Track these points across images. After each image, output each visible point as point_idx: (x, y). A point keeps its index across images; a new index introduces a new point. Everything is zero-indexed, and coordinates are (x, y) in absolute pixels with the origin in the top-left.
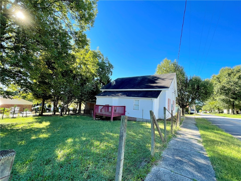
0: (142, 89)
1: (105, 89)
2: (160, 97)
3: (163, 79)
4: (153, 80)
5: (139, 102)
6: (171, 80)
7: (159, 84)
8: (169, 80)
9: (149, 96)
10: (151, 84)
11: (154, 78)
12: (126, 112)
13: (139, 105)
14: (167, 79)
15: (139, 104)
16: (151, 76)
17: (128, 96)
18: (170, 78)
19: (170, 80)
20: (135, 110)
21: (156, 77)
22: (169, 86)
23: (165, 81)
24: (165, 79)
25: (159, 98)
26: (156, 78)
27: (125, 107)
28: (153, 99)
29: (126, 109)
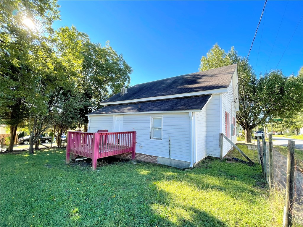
0: (170, 95)
1: (109, 102)
2: (206, 107)
3: (212, 76)
4: (193, 79)
5: (162, 122)
6: (231, 75)
7: (204, 83)
8: (225, 75)
9: (181, 108)
10: (188, 86)
11: (196, 76)
12: (136, 144)
13: (162, 129)
14: (221, 75)
15: (162, 127)
16: (191, 75)
17: (140, 110)
18: (227, 72)
19: (227, 75)
20: (154, 139)
21: (198, 75)
22: (226, 84)
23: (216, 78)
24: (216, 74)
25: (207, 110)
26: (198, 77)
27: (134, 133)
28: (191, 112)
29: (136, 137)
